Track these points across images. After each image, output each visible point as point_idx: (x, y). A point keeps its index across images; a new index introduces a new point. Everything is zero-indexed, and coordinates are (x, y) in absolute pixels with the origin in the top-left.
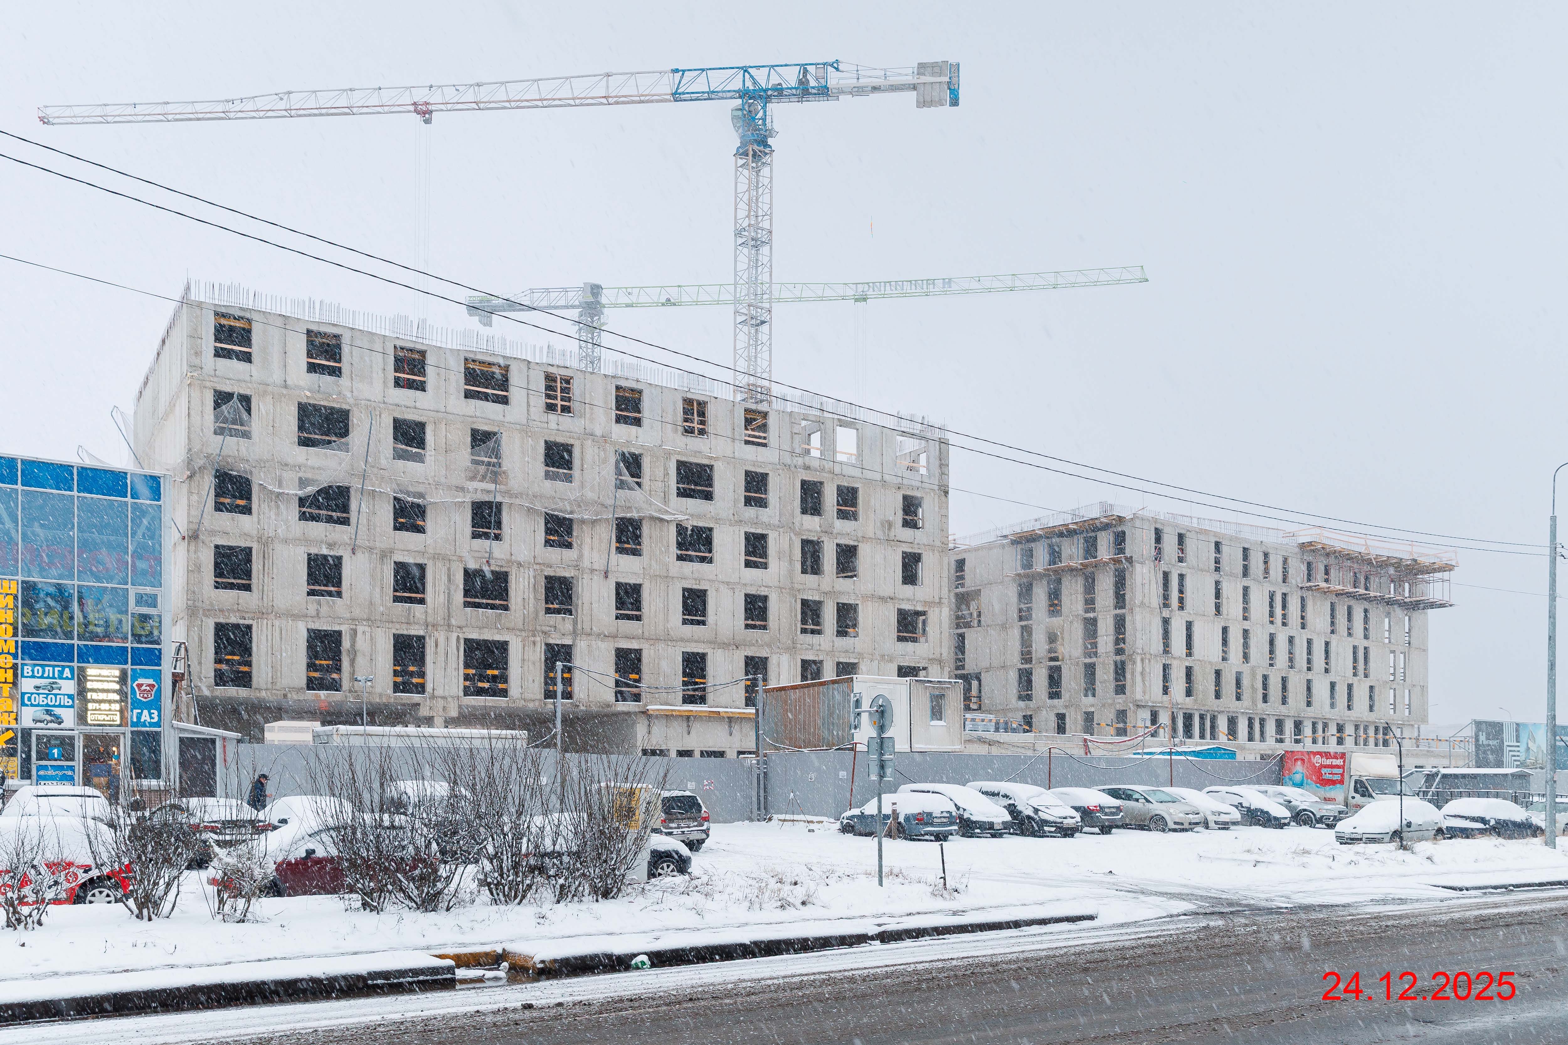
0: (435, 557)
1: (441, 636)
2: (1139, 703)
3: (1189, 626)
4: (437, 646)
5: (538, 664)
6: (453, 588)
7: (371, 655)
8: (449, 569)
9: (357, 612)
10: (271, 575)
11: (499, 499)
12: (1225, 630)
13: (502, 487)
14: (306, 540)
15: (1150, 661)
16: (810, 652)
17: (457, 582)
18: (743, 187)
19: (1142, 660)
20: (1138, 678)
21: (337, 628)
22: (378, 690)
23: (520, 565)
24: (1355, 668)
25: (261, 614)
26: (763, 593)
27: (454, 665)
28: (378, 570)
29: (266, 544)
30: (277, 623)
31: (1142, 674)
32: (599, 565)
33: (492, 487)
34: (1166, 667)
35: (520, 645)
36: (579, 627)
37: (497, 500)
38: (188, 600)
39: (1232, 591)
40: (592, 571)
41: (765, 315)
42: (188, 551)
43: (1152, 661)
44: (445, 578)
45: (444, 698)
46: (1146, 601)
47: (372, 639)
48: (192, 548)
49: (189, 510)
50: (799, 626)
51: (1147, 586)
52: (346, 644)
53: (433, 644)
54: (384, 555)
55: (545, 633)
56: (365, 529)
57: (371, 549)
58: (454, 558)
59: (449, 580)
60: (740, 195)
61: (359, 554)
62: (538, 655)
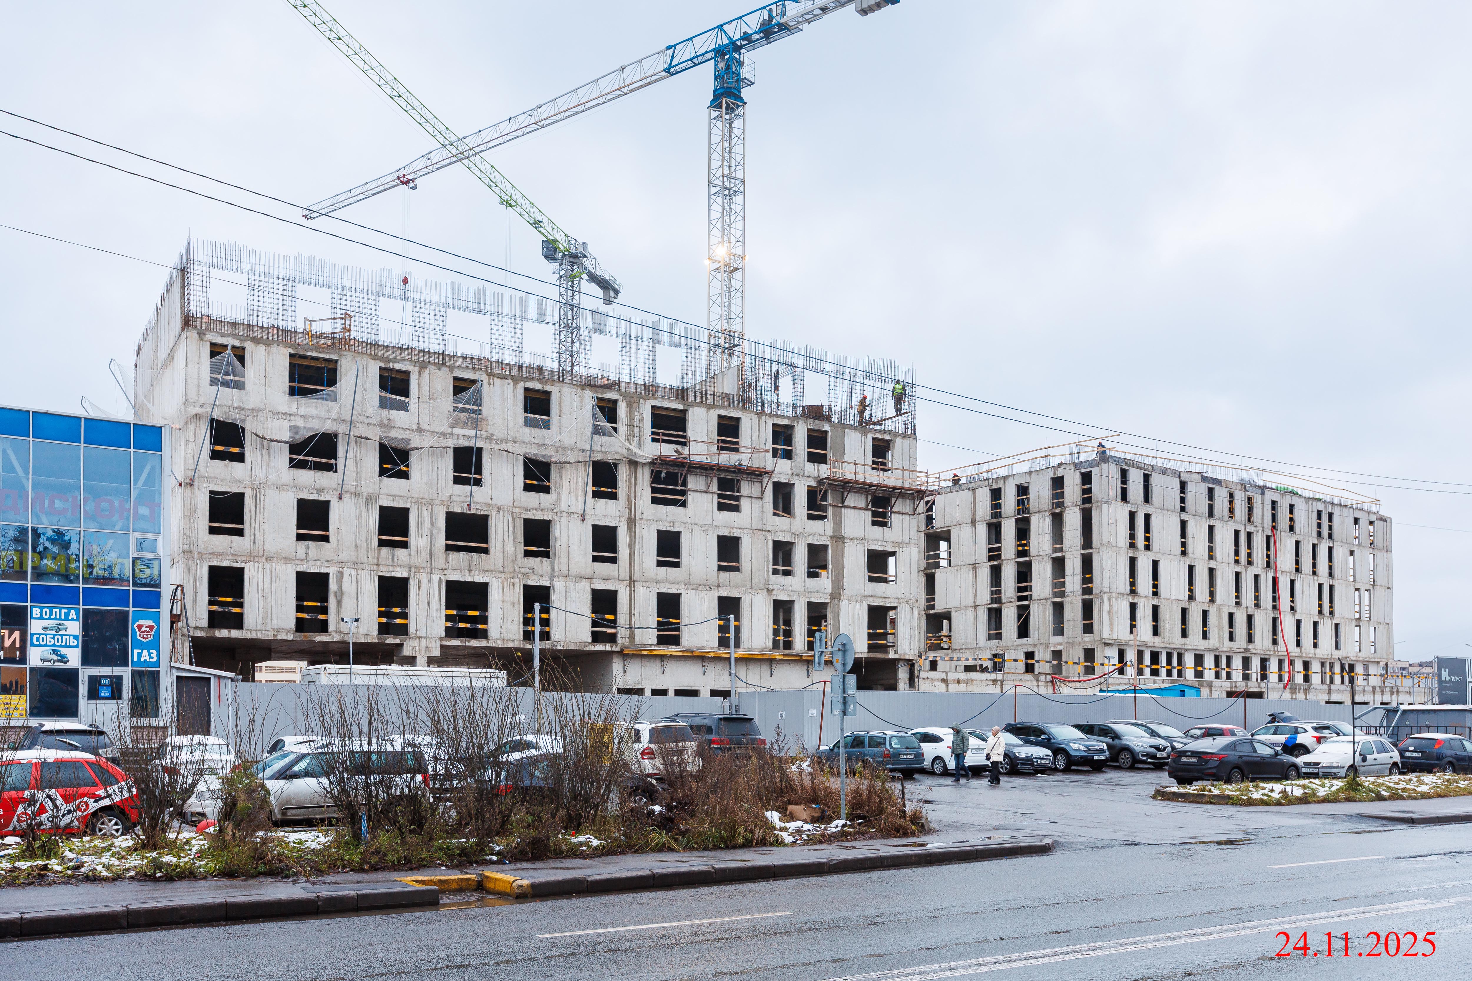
0: (419, 501)
1: (424, 578)
2: (1107, 641)
3: (1155, 564)
4: (419, 588)
5: (517, 606)
6: (435, 531)
7: (357, 597)
8: (432, 514)
9: (344, 556)
10: (262, 520)
11: (479, 444)
12: (1191, 568)
13: (483, 433)
14: (296, 486)
15: (1116, 600)
16: (783, 592)
17: (439, 525)
18: (716, 139)
19: (1110, 599)
20: (1106, 617)
21: (324, 570)
22: (363, 630)
23: (500, 509)
24: (1320, 606)
25: (253, 556)
26: (735, 535)
27: (437, 607)
28: (364, 514)
29: (258, 491)
30: (268, 566)
31: (1110, 612)
32: (577, 508)
33: (472, 433)
34: (1133, 607)
35: (500, 586)
36: (557, 568)
37: (478, 445)
38: (184, 544)
39: (1197, 531)
40: (569, 514)
41: (738, 262)
42: (184, 496)
43: (1119, 600)
44: (427, 522)
45: (427, 638)
46: (1113, 541)
47: (357, 582)
48: (188, 494)
49: (185, 458)
50: (771, 567)
51: (1113, 525)
52: (333, 586)
53: (416, 587)
54: (370, 498)
55: (523, 575)
56: (352, 474)
57: (357, 494)
58: (437, 502)
59: (432, 524)
60: (714, 147)
61: (346, 498)
62: (517, 596)
